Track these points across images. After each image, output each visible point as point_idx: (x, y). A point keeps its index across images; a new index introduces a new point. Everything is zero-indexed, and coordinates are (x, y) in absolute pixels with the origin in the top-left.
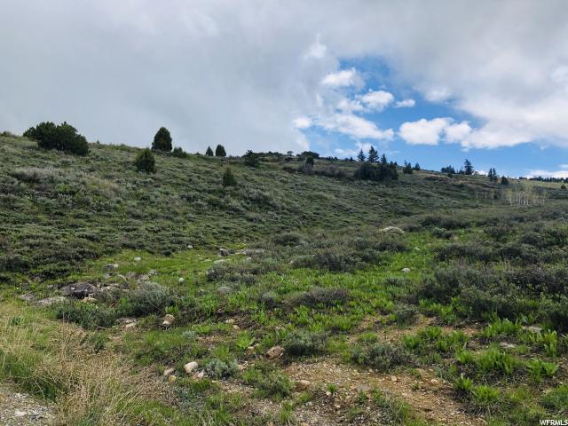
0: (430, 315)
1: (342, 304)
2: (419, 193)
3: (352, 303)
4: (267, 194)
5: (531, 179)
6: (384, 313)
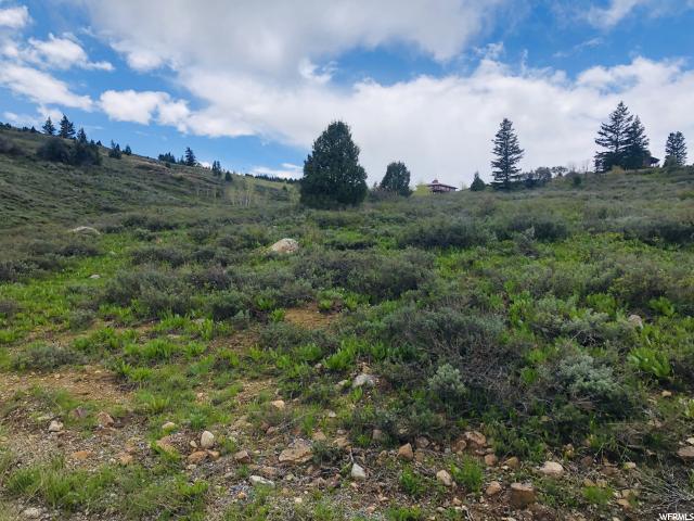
0: (108, 319)
1: (6, 316)
2: (128, 185)
6: (58, 321)
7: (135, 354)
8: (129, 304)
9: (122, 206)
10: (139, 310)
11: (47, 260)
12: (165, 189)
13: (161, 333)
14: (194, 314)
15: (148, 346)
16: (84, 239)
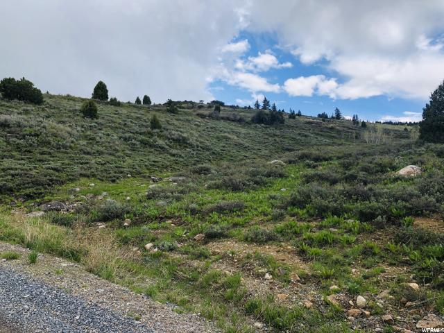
0: (293, 216)
1: (240, 210)
2: (300, 134)
3: (246, 210)
4: (185, 135)
5: (384, 123)
6: (266, 215)
7: (310, 238)
8: (305, 207)
9: (296, 147)
10: (311, 211)
11: (258, 179)
12: (322, 135)
13: (325, 227)
14: (346, 216)
15: (317, 234)
16: (276, 167)
